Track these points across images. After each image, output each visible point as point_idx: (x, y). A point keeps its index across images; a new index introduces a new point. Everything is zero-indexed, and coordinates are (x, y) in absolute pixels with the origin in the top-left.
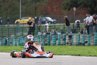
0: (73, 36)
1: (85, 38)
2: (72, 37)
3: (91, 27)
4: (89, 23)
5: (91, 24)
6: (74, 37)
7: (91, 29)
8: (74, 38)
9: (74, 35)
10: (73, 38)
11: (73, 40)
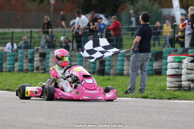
0: (49, 54)
1: (73, 59)
2: (47, 56)
3: (84, 38)
4: (81, 29)
5: (84, 31)
6: (50, 57)
7: (84, 40)
8: (50, 59)
9: (51, 52)
10: (48, 59)
11: (48, 63)
